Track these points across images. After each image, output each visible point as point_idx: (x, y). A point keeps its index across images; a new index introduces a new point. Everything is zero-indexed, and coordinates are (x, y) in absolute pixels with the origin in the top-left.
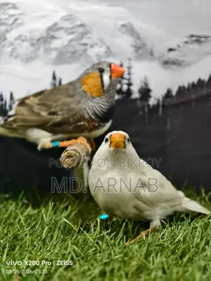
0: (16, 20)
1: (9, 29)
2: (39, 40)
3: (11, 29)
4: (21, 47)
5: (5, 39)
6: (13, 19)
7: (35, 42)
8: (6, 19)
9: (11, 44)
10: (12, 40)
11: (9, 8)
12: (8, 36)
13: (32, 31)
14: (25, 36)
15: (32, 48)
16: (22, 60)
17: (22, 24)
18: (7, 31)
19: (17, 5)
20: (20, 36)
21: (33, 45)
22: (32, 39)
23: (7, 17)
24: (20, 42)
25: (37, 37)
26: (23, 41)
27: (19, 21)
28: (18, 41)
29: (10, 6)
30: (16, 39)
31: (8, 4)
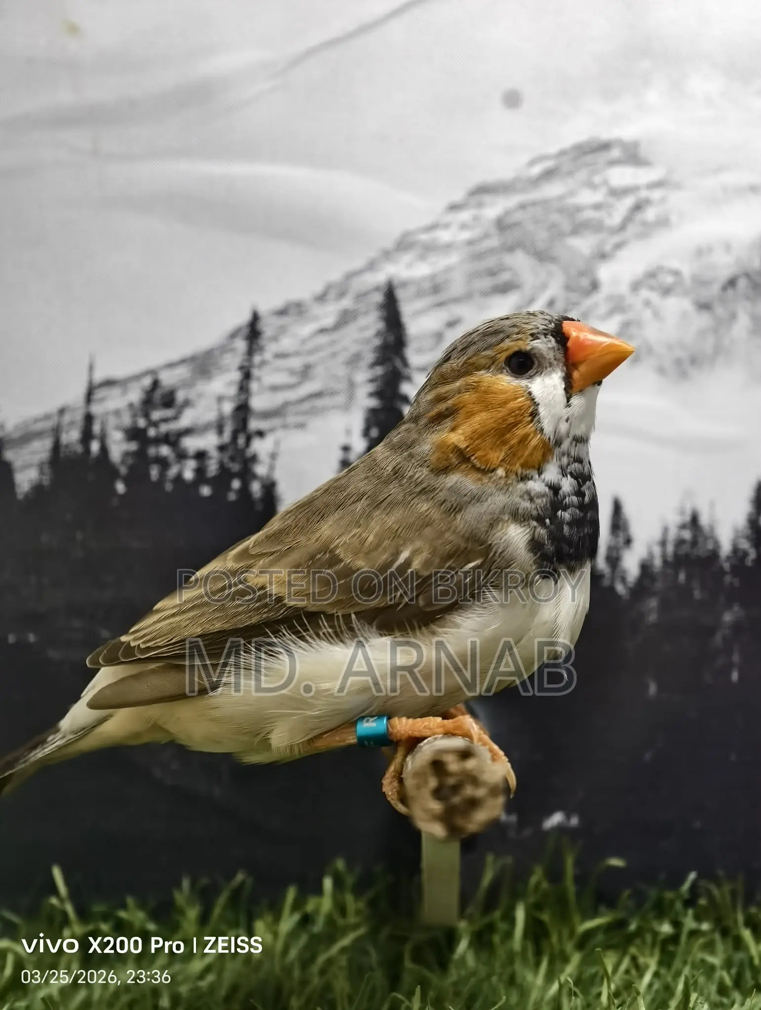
0: (638, 207)
1: (608, 248)
2: (732, 283)
3: (619, 246)
4: (657, 315)
5: (595, 286)
6: (628, 202)
7: (716, 289)
8: (597, 207)
9: (618, 306)
10: (624, 289)
11: (613, 163)
12: (605, 272)
13: (700, 252)
14: (676, 273)
15: (703, 320)
16: (661, 371)
17: (663, 223)
18: (603, 256)
19: (643, 152)
20: (652, 275)
21: (704, 306)
22: (700, 282)
23: (598, 197)
24: (654, 297)
25: (724, 274)
26: (667, 291)
27: (650, 214)
28: (645, 293)
29: (616, 153)
30: (636, 286)
31: (605, 146)
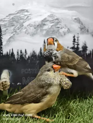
0: (28, 17)
1: (24, 21)
2: (38, 26)
3: (26, 21)
4: (30, 29)
5: (23, 26)
6: (27, 16)
7: (36, 26)
8: (23, 17)
9: (26, 28)
10: (26, 26)
11: (25, 12)
12: (24, 24)
13: (35, 22)
14: (32, 24)
15: (35, 30)
16: (30, 35)
17: (30, 19)
18: (24, 22)
19: (28, 11)
20: (29, 24)
21: (35, 28)
22: (35, 25)
23: (23, 16)
25: (37, 24)
26: (31, 26)
27: (29, 18)
28: (29, 27)
29: (25, 11)
30: (28, 26)
31: (24, 10)
